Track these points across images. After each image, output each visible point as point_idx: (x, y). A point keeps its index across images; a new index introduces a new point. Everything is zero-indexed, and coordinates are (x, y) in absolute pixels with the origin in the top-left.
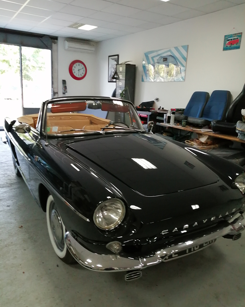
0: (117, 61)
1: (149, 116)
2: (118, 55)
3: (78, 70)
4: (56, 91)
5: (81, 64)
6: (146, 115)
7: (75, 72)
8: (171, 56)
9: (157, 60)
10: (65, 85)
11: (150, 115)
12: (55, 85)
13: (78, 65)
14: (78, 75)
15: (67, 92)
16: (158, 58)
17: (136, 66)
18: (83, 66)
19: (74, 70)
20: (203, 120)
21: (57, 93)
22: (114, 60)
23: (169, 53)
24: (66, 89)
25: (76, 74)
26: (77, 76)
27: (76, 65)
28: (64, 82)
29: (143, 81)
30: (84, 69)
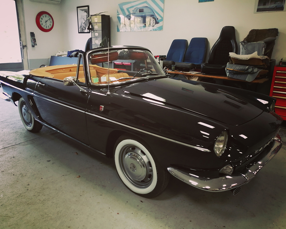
0: (88, 11)
1: (132, 64)
2: (88, 6)
3: (45, 21)
4: (24, 44)
5: (47, 16)
6: (130, 63)
7: (42, 24)
8: (147, 7)
9: (133, 11)
10: (33, 38)
11: (134, 63)
12: (23, 38)
13: (44, 17)
14: (45, 26)
15: (36, 45)
16: (133, 9)
17: (110, 17)
18: (50, 17)
19: (41, 22)
20: (190, 64)
21: (26, 46)
22: (84, 11)
23: (146, 5)
24: (35, 41)
25: (44, 26)
26: (45, 28)
27: (43, 16)
28: (32, 34)
29: (118, 30)
30: (51, 20)
